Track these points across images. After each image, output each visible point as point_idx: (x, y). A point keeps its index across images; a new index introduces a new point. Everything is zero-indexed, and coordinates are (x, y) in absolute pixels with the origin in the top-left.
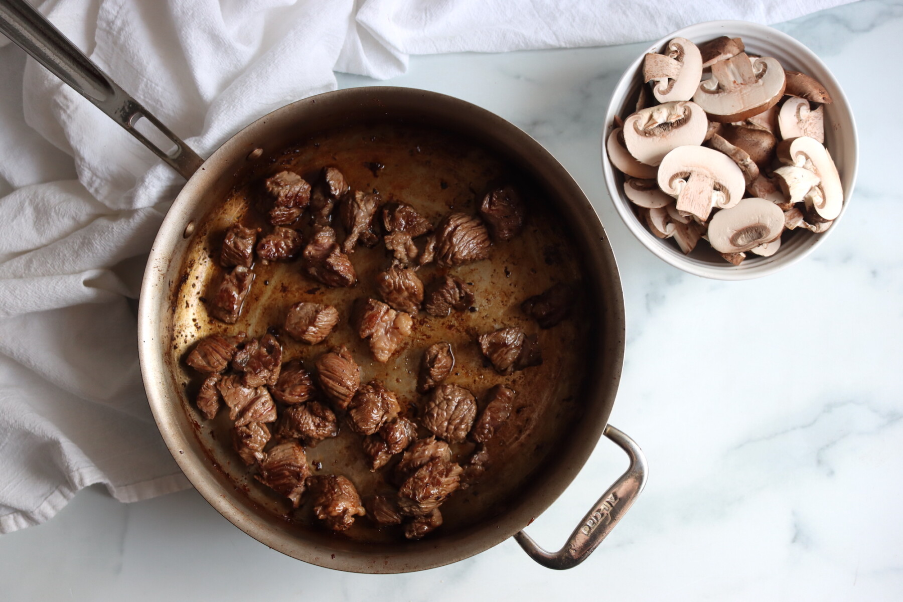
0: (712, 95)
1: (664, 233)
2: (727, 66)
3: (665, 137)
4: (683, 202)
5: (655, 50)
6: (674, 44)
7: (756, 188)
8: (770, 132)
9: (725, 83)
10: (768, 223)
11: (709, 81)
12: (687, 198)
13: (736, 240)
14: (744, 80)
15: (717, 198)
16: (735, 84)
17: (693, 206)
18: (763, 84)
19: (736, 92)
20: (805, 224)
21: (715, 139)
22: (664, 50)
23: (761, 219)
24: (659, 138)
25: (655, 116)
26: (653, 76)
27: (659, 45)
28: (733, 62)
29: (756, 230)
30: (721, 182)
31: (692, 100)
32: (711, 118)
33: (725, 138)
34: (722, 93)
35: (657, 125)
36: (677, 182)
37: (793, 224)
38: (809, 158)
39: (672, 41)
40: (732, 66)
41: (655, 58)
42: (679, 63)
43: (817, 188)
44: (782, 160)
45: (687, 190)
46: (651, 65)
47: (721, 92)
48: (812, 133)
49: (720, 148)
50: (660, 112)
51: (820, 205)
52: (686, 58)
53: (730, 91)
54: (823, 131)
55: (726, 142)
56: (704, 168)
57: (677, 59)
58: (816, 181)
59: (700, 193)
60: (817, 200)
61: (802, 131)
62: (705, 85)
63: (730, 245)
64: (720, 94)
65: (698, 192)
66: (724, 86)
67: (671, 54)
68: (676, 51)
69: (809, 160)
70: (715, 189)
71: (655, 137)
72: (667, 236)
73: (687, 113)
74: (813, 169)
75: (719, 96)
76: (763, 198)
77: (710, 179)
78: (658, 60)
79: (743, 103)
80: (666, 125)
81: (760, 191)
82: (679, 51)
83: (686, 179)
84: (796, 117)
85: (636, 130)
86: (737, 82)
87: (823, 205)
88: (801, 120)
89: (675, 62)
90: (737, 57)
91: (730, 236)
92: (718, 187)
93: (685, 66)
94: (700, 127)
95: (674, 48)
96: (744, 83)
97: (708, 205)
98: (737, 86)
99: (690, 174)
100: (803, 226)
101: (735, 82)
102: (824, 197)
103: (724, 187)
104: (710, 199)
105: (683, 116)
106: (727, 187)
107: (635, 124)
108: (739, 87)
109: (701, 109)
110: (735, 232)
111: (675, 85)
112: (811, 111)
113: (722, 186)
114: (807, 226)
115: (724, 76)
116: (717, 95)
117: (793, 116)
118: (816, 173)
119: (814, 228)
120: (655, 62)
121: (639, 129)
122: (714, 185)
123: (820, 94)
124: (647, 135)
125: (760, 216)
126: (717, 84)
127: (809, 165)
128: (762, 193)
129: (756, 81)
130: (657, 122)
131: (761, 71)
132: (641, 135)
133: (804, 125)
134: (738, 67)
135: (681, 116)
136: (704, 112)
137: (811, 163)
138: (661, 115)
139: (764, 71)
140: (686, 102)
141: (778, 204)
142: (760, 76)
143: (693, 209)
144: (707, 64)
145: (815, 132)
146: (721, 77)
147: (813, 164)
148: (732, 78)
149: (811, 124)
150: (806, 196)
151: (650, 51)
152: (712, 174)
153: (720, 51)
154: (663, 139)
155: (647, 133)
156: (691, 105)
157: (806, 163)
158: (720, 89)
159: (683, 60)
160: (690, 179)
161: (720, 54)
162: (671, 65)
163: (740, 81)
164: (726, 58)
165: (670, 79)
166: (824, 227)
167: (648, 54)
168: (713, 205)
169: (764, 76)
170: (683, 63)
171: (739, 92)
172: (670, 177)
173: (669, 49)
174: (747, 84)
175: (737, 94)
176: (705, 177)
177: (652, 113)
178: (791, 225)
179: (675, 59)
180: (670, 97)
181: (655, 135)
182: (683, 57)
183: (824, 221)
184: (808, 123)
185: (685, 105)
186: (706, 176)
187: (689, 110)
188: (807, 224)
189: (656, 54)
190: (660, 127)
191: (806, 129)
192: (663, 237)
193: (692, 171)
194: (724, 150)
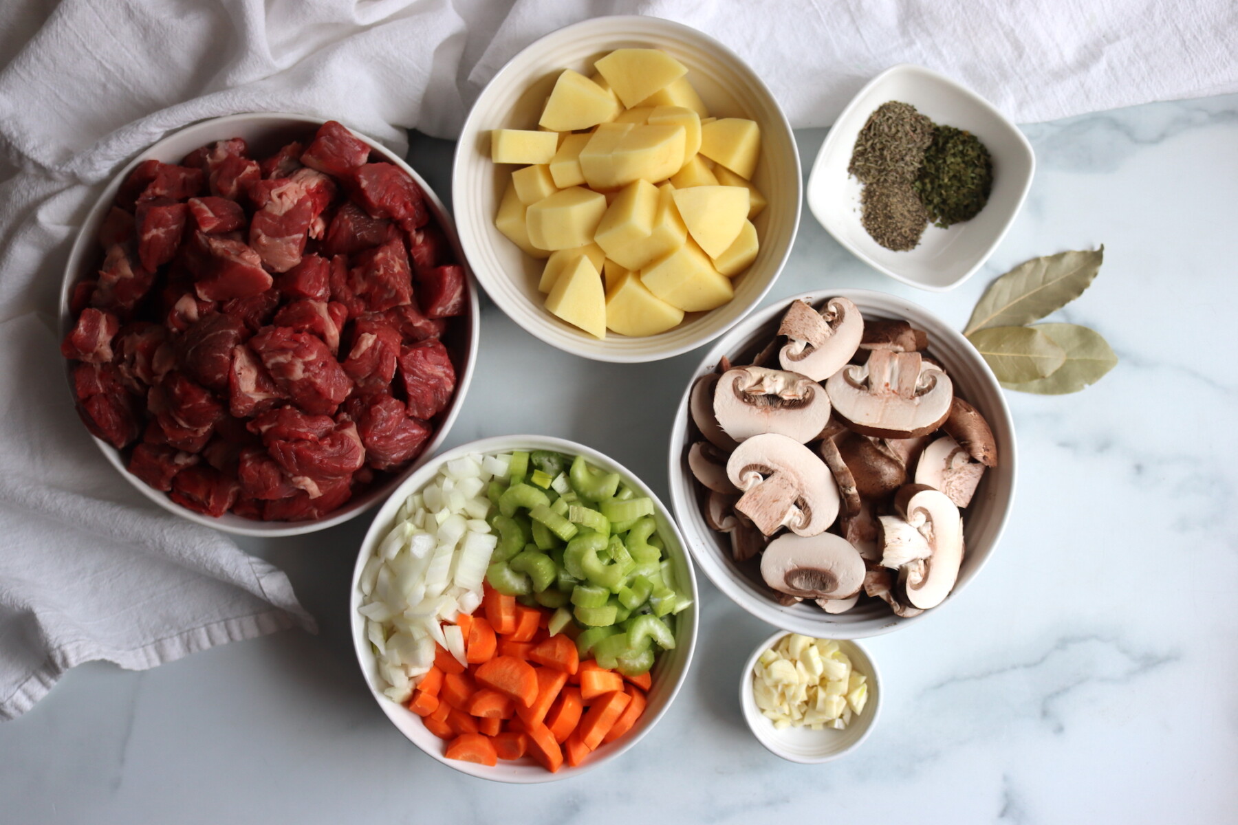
0: (851, 388)
1: (717, 524)
2: (891, 361)
3: (768, 412)
4: (747, 503)
5: (809, 300)
6: (835, 304)
7: (850, 526)
8: (904, 465)
9: (875, 381)
10: (841, 576)
11: (859, 368)
12: (755, 500)
13: (793, 578)
14: (899, 388)
15: (793, 517)
16: (886, 388)
17: (758, 514)
18: (918, 406)
19: (882, 398)
20: (888, 597)
21: (827, 444)
22: (821, 306)
23: (835, 567)
24: (760, 410)
25: (766, 382)
26: (790, 330)
27: (817, 296)
28: (900, 358)
29: (821, 578)
30: (807, 500)
31: (823, 384)
32: (835, 416)
33: (839, 449)
34: (865, 392)
35: (763, 394)
36: (751, 475)
37: (874, 591)
38: (931, 521)
39: (835, 299)
40: (896, 362)
41: (805, 309)
42: (831, 330)
43: (922, 563)
44: (897, 507)
45: (759, 490)
46: (794, 317)
47: (863, 390)
48: (957, 490)
49: (827, 458)
50: (775, 379)
51: (915, 585)
52: (842, 328)
53: (875, 395)
54: (972, 494)
55: (838, 454)
56: (794, 473)
57: (830, 324)
58: (926, 553)
59: (774, 501)
60: (914, 577)
61: (945, 482)
62: (851, 372)
63: (783, 580)
64: (862, 392)
65: (772, 500)
66: (872, 383)
67: (825, 314)
68: (833, 314)
69: (930, 523)
70: (796, 503)
71: (754, 407)
72: (720, 529)
73: (807, 396)
74: (930, 536)
75: (859, 393)
76: (851, 542)
77: (795, 490)
78: (806, 314)
79: (882, 417)
80: (774, 399)
81: (853, 531)
82: (836, 316)
83: (765, 477)
84: (945, 462)
85: (735, 388)
86: (889, 386)
87: (919, 586)
88: (950, 468)
89: (827, 326)
90: (908, 354)
91: (788, 570)
92: (801, 504)
93: (836, 337)
94: (815, 421)
95: (832, 309)
96: (898, 393)
97: (778, 520)
98: (887, 392)
99: (773, 472)
100: (885, 598)
101: (887, 385)
102: (926, 577)
103: (809, 507)
104: (783, 514)
105: (801, 398)
106: (812, 510)
107: (736, 380)
108: (888, 394)
109: (828, 400)
110: (796, 567)
111: (812, 355)
112: (969, 463)
113: (807, 504)
114: (891, 601)
115: (879, 371)
116: (857, 391)
117: (943, 459)
118: (932, 543)
119: (897, 608)
120: (801, 315)
121: (738, 389)
122: (797, 500)
123: (983, 450)
124: (746, 400)
125: (835, 563)
126: (865, 377)
127: (926, 530)
128: (853, 536)
129: (912, 396)
130: (764, 391)
131: (926, 386)
132: (738, 397)
133: (951, 476)
134: (902, 368)
135: (798, 396)
136: (829, 405)
137: (930, 528)
138: (775, 383)
139: (929, 389)
140: (813, 382)
141: (864, 560)
142: (921, 392)
143: (756, 516)
144: (867, 346)
145: (961, 491)
146: (875, 371)
147: (932, 531)
148: (887, 379)
149: (960, 478)
150: (903, 566)
151: (803, 298)
152: (800, 484)
153: (890, 338)
154: (763, 414)
155: (746, 397)
156: (818, 389)
157: (924, 525)
158: (867, 383)
159: (837, 329)
160: (770, 479)
161: (888, 341)
162: (819, 328)
163: (894, 387)
164: (895, 350)
165: (808, 345)
166: (909, 612)
167: (798, 301)
168: (784, 522)
169: (925, 395)
170: (836, 331)
171: (884, 400)
172: (745, 465)
173: (827, 307)
174: (899, 395)
175: (881, 401)
176: (790, 485)
177: (765, 376)
178: (871, 590)
179: (827, 322)
180: (798, 367)
181: (755, 405)
182: (839, 325)
183: (912, 606)
184: (957, 475)
185: (809, 385)
186: (792, 485)
187: (811, 394)
188: (892, 599)
189: (808, 306)
190: (768, 398)
191: (951, 482)
192: (716, 528)
193: (777, 470)
194: (830, 463)
